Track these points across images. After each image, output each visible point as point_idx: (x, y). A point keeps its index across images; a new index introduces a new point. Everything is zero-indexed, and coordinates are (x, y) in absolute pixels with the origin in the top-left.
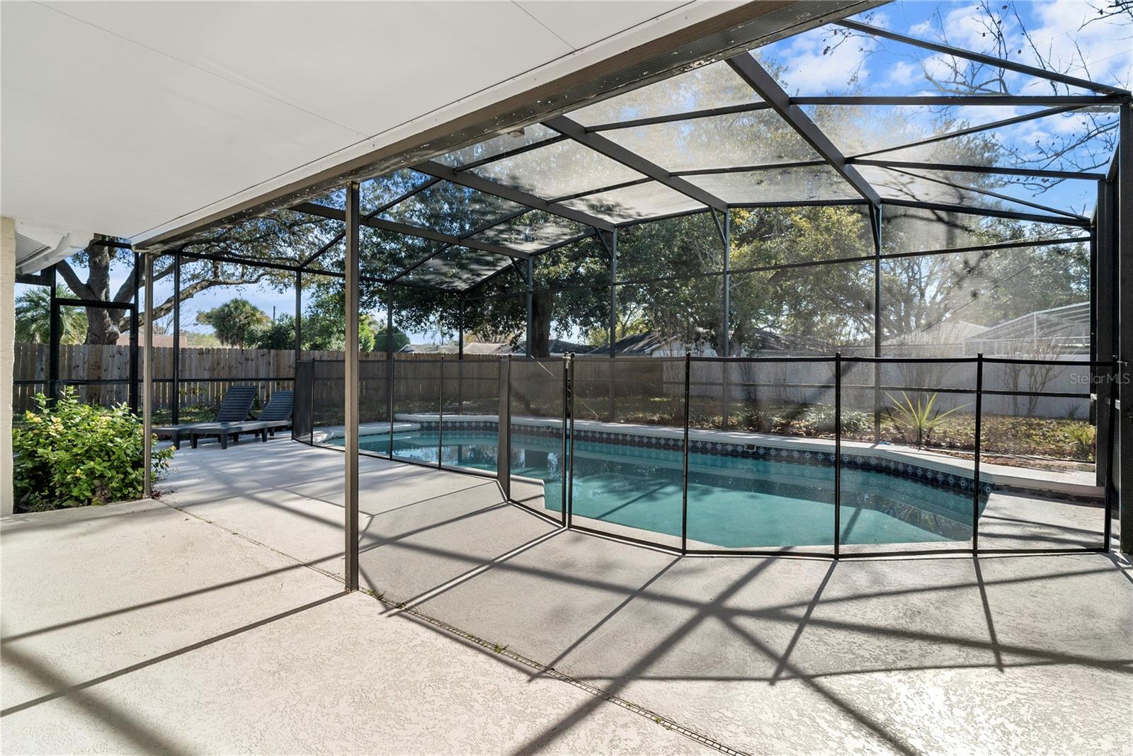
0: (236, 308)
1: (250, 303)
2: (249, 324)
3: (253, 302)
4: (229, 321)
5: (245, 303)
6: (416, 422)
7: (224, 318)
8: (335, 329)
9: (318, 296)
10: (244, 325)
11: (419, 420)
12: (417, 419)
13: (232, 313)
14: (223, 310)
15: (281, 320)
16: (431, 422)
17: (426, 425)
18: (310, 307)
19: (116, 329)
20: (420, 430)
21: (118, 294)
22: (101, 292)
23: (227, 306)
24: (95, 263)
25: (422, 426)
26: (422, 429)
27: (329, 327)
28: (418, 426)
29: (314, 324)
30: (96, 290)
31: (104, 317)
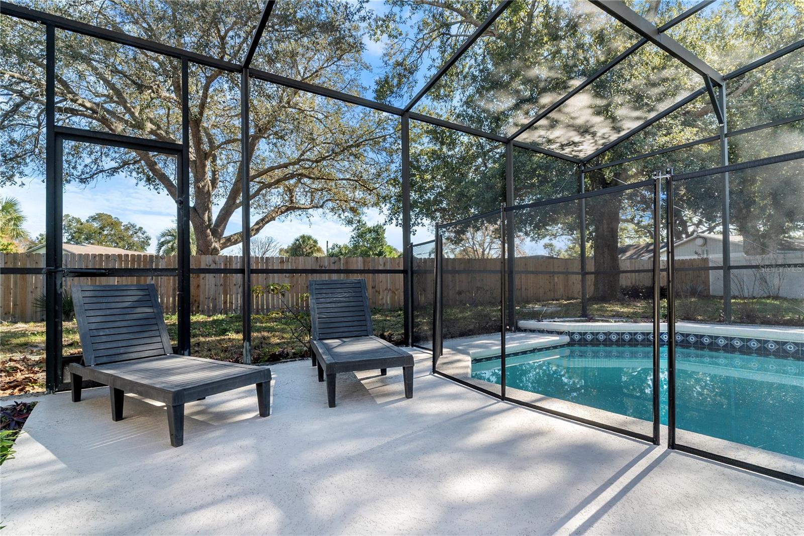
0: (304, 242)
1: (313, 237)
2: (312, 252)
3: (314, 237)
4: (299, 251)
5: (309, 238)
6: (560, 333)
7: (296, 249)
8: (371, 253)
9: (358, 229)
10: (309, 253)
11: (566, 329)
12: (562, 329)
13: (301, 245)
14: (295, 243)
15: (333, 248)
16: (585, 334)
17: (577, 337)
18: (353, 238)
19: (217, 245)
20: (568, 345)
21: (218, 216)
22: (204, 214)
23: (297, 240)
24: (199, 187)
25: (572, 340)
26: (571, 343)
27: (367, 252)
28: (567, 339)
29: (357, 250)
30: (200, 211)
31: (207, 236)
